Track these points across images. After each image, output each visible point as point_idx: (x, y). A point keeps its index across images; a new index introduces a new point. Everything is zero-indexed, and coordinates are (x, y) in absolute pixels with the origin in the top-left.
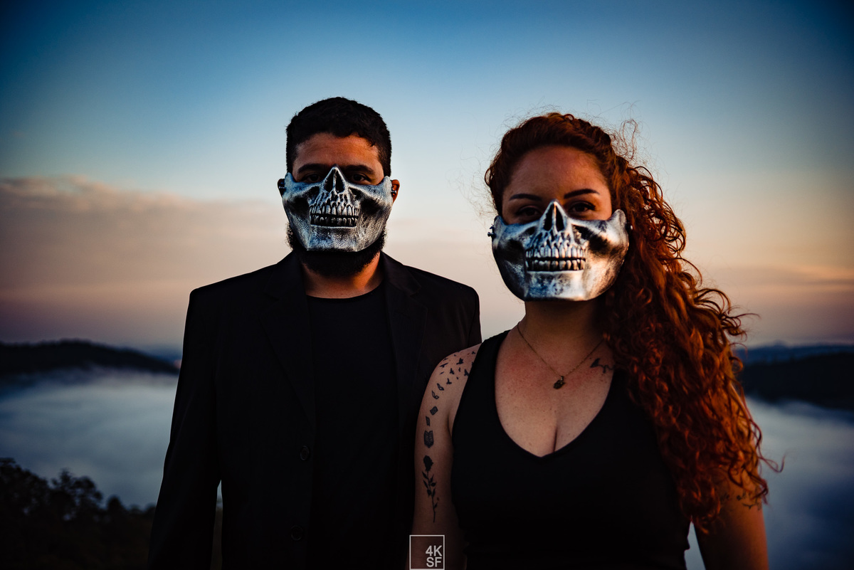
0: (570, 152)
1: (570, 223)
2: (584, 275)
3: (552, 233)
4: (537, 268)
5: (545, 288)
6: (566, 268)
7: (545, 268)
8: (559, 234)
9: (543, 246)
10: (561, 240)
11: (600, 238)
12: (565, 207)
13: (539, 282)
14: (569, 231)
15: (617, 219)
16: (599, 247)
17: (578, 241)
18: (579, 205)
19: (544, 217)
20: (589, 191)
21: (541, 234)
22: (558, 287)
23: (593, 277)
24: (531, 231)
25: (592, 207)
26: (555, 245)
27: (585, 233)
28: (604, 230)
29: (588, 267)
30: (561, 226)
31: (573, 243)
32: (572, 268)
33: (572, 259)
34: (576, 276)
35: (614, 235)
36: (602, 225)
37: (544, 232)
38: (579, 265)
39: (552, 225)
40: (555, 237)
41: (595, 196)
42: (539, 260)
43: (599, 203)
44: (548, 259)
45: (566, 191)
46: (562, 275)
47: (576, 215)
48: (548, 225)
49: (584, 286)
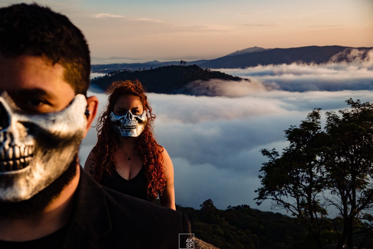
0: (133, 97)
1: (133, 116)
2: (137, 130)
3: (129, 119)
4: (125, 128)
5: (127, 134)
6: (133, 129)
7: (127, 129)
8: (131, 120)
9: (127, 123)
10: (131, 121)
11: (141, 120)
12: (131, 112)
13: (125, 132)
14: (133, 119)
15: (144, 113)
16: (140, 122)
17: (135, 121)
18: (135, 111)
19: (126, 115)
20: (137, 108)
21: (126, 119)
22: (131, 134)
23: (139, 130)
24: (123, 118)
25: (138, 112)
26: (130, 123)
27: (137, 119)
28: (141, 118)
29: (138, 127)
30: (131, 118)
31: (134, 122)
32: (134, 129)
33: (134, 126)
34: (135, 130)
35: (144, 119)
36: (141, 116)
37: (127, 119)
38: (136, 127)
39: (129, 117)
40: (130, 121)
41: (139, 109)
42: (126, 126)
43: (140, 110)
44: (128, 126)
45: (132, 108)
46: (131, 130)
47: (134, 114)
48: (128, 117)
49: (137, 133)
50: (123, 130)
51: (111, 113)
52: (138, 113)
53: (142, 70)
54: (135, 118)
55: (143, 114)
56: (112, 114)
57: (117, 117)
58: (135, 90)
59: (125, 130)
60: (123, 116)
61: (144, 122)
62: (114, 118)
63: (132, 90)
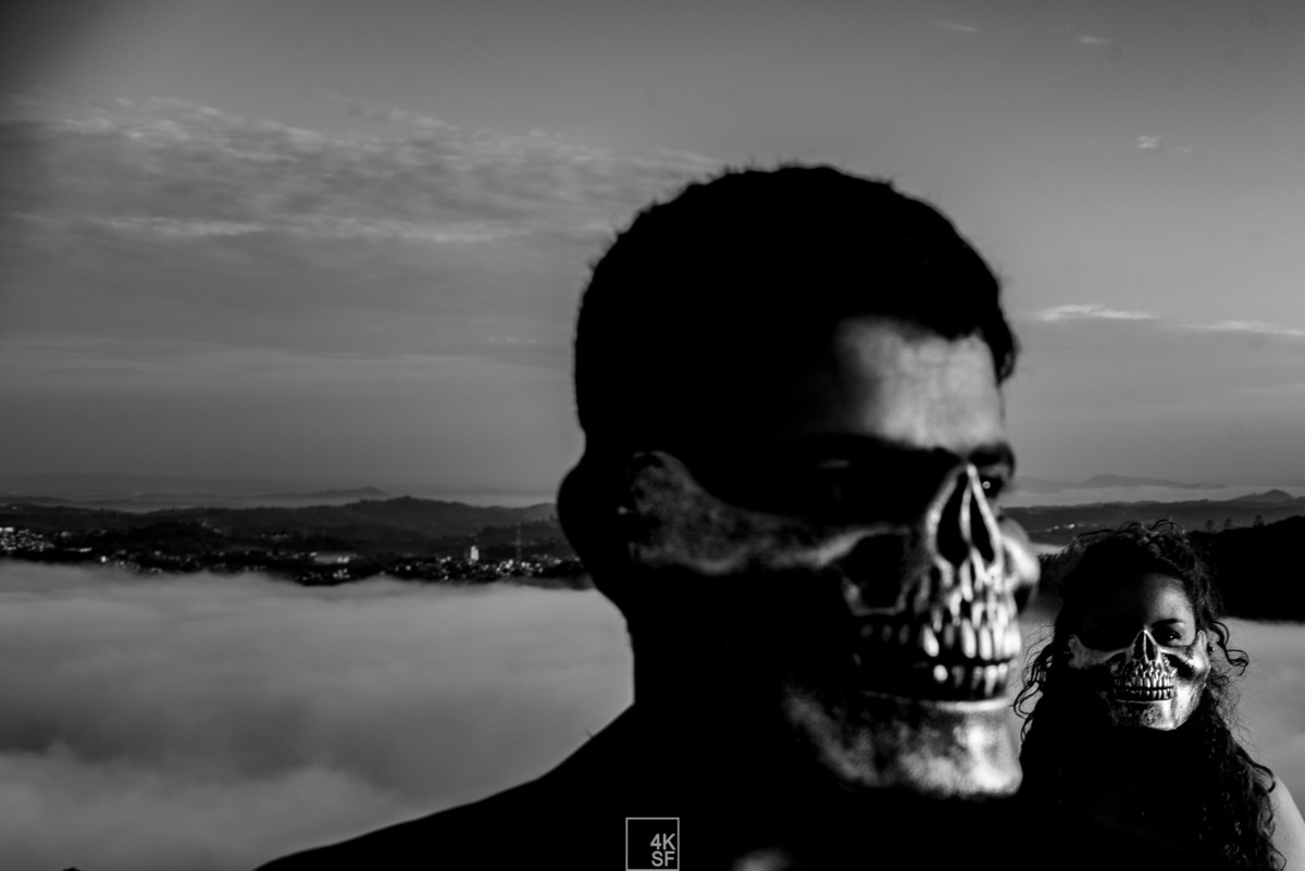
0: (1158, 580)
1: (1161, 650)
2: (1173, 706)
3: (1143, 662)
4: (1129, 696)
5: (1138, 718)
6: (1157, 698)
7: (1136, 697)
8: (1151, 663)
9: (1134, 675)
10: (1152, 670)
11: (1187, 666)
12: (1153, 634)
13: (1129, 711)
14: (1159, 660)
15: (1200, 642)
16: (1185, 673)
17: (1167, 670)
18: (1166, 631)
19: (1134, 645)
20: (1174, 621)
21: (1132, 662)
22: (1150, 717)
23: (1179, 704)
24: (1120, 658)
25: (1178, 636)
26: (1147, 675)
27: (1174, 661)
28: (1191, 657)
29: (1175, 695)
30: (1152, 656)
31: (1164, 673)
32: (1162, 698)
33: (1163, 688)
34: (1165, 705)
35: (1197, 662)
36: (1189, 650)
37: (1135, 661)
38: (1169, 694)
39: (1143, 654)
40: (1146, 667)
41: (1181, 625)
42: (1130, 689)
43: (1184, 631)
44: (1140, 688)
45: (1154, 620)
46: (1153, 705)
47: (1164, 642)
48: (1139, 653)
49: (1173, 715)
50: (1120, 705)
51: (1072, 641)
52: (1175, 641)
53: (1218, 527)
54: (1169, 657)
55: (1194, 643)
56: (1075, 644)
57: (1096, 652)
58: (1163, 553)
59: (1127, 705)
60: (1120, 651)
61: (1201, 675)
62: (1081, 657)
63: (1153, 554)
